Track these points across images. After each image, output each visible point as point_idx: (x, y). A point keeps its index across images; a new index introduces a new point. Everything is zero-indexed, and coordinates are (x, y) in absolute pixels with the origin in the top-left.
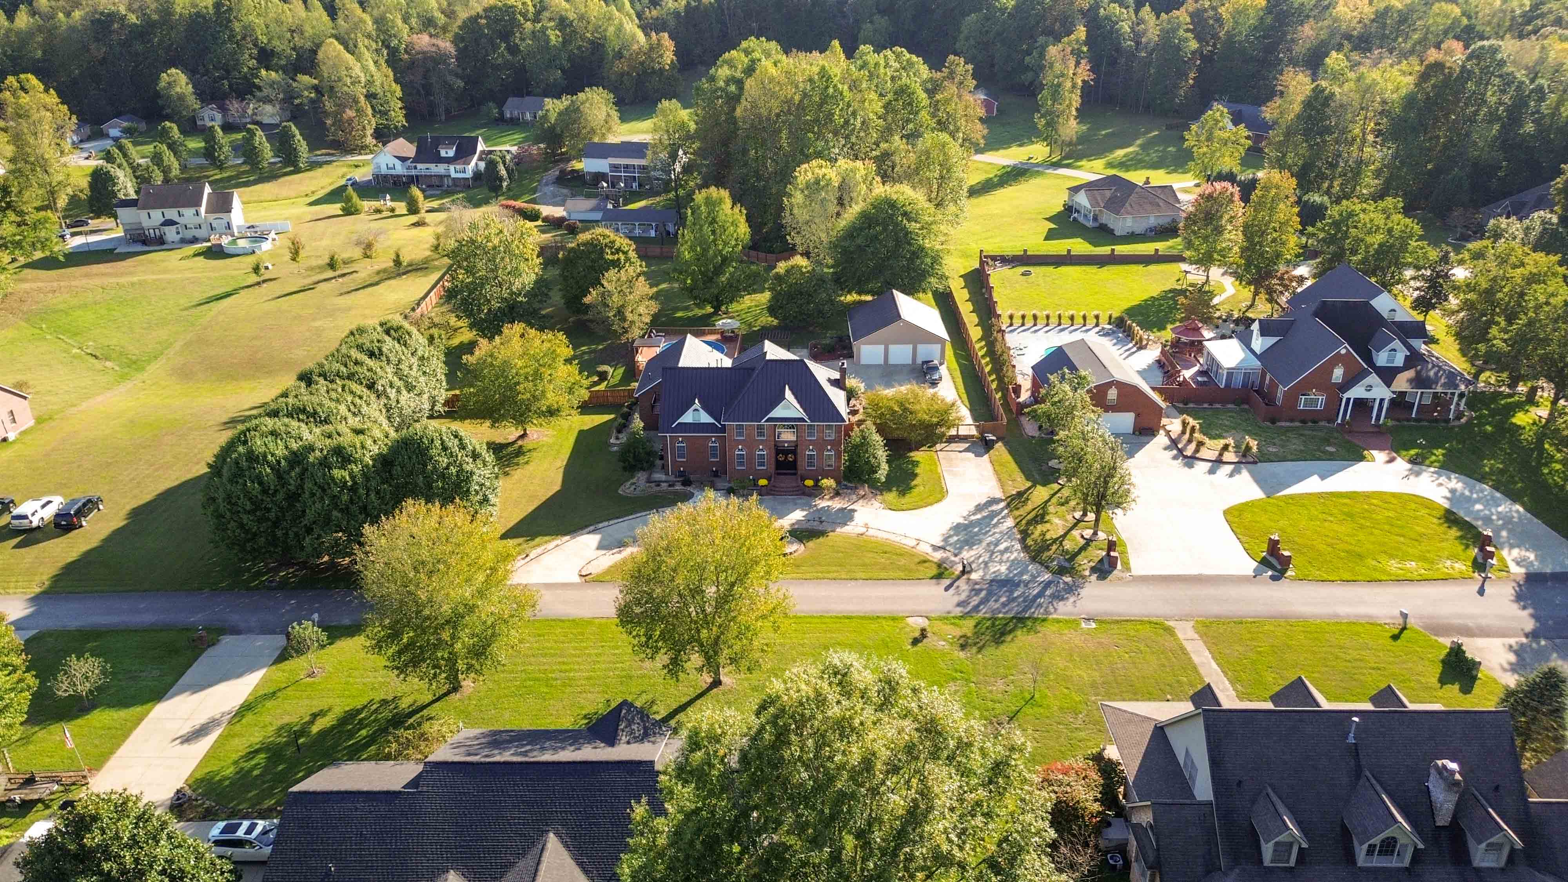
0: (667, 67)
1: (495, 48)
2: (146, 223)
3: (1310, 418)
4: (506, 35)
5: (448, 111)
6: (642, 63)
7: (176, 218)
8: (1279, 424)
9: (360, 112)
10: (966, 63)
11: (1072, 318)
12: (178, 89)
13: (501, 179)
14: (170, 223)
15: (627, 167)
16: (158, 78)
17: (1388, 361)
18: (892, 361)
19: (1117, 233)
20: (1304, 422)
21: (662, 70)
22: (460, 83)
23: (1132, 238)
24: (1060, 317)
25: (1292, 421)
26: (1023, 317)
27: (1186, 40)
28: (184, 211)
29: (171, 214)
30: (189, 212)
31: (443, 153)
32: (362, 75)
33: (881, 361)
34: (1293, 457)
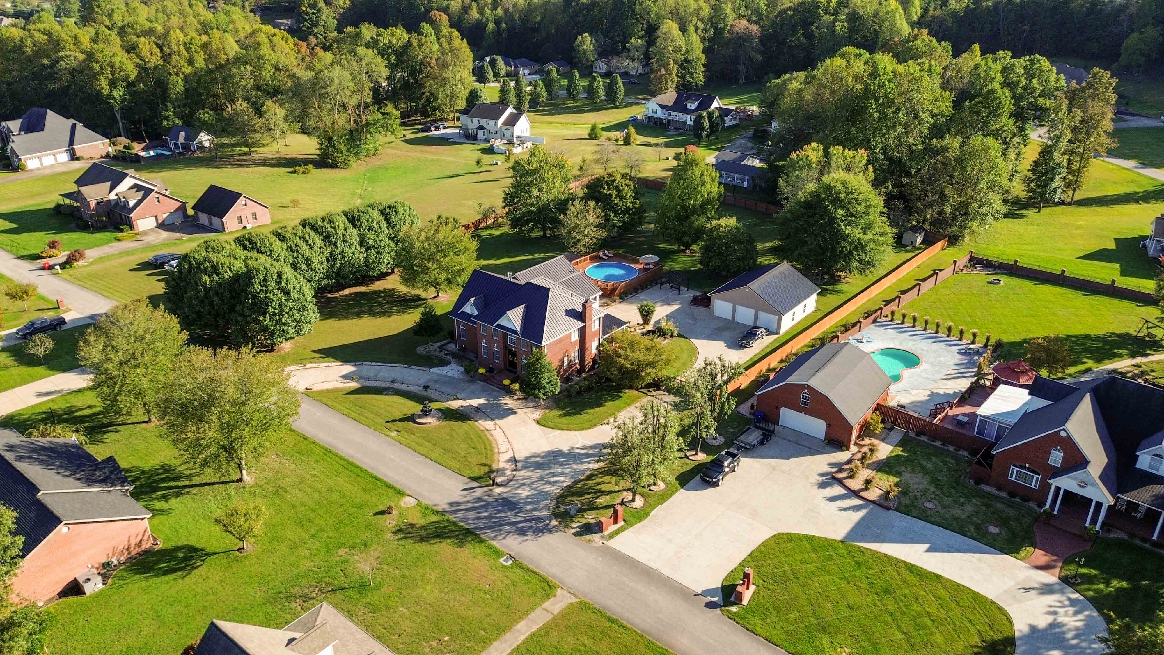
1: (795, 32)
2: (470, 126)
3: (1021, 494)
4: (806, 24)
5: (746, 78)
7: (485, 126)
8: (983, 487)
9: (669, 72)
10: (1112, 77)
11: (949, 329)
12: (584, 47)
13: (703, 129)
14: (481, 128)
16: (576, 38)
17: (1150, 466)
18: (738, 319)
20: (1012, 494)
22: (760, 58)
25: (999, 488)
26: (904, 316)
28: (490, 121)
29: (483, 122)
30: (492, 122)
31: (688, 106)
32: (684, 46)
33: (730, 317)
34: (938, 520)
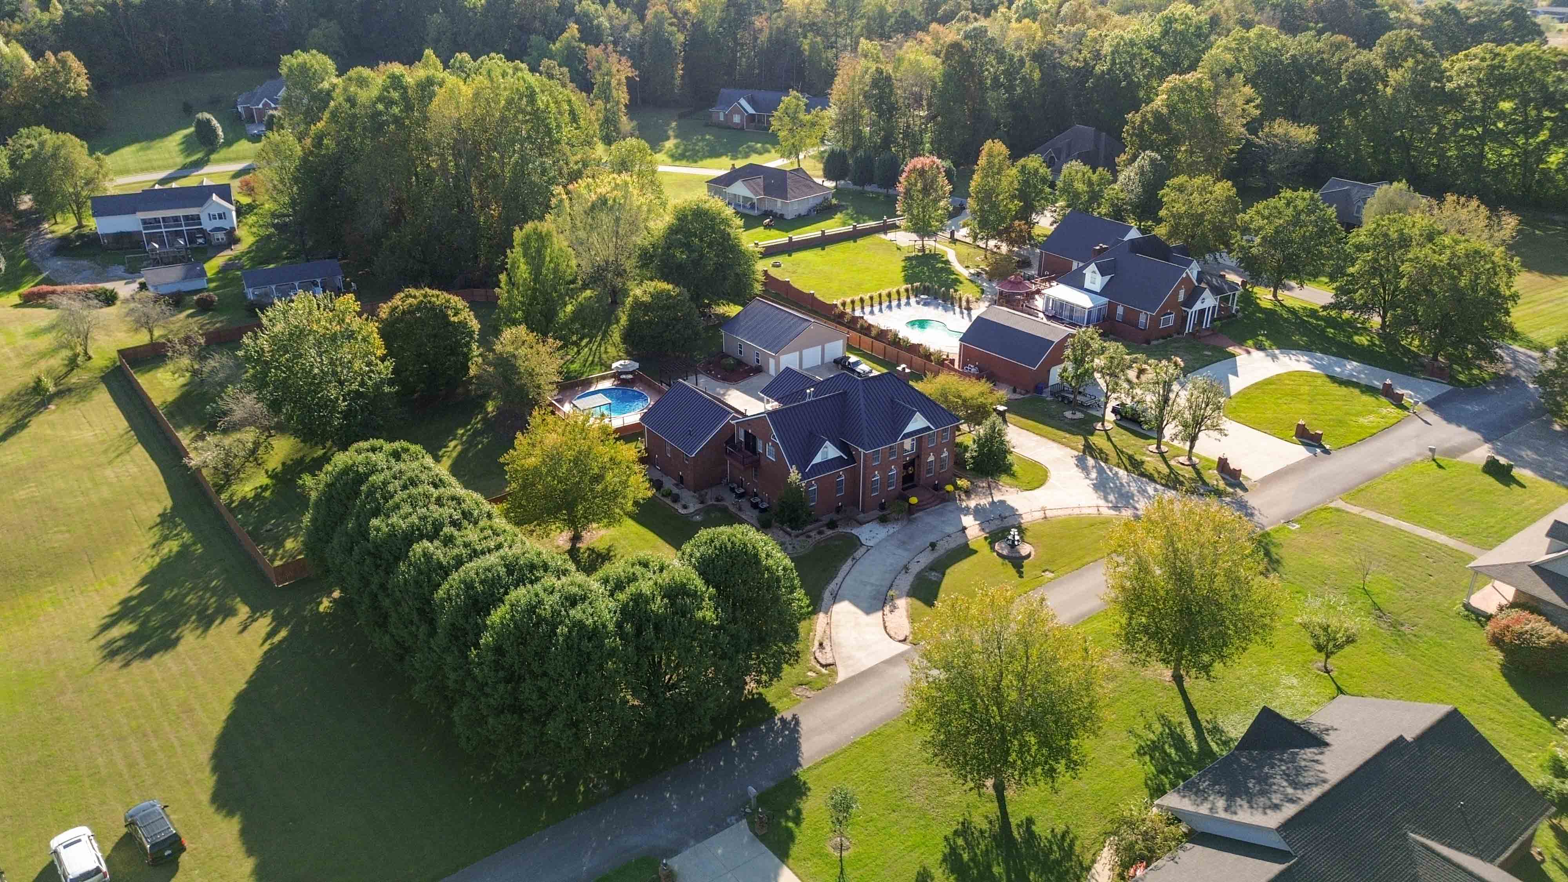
0: (84, 94)
3: (1166, 335)
6: (45, 90)
11: (889, 295)
15: (186, 218)
19: (789, 217)
20: (1164, 338)
21: (77, 98)
23: (802, 220)
24: (880, 295)
25: (1157, 339)
27: (671, 34)
